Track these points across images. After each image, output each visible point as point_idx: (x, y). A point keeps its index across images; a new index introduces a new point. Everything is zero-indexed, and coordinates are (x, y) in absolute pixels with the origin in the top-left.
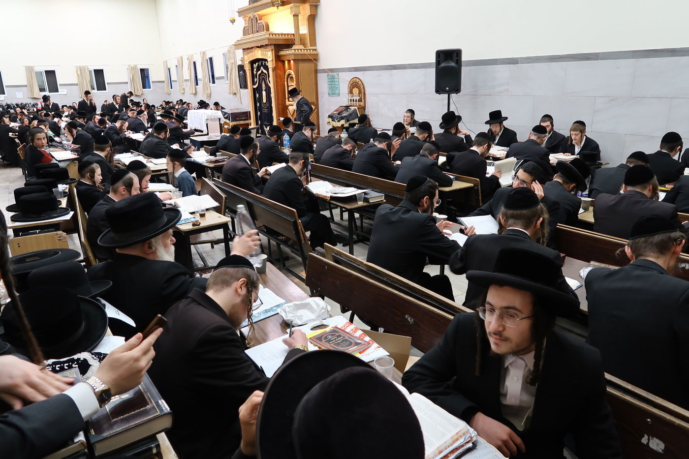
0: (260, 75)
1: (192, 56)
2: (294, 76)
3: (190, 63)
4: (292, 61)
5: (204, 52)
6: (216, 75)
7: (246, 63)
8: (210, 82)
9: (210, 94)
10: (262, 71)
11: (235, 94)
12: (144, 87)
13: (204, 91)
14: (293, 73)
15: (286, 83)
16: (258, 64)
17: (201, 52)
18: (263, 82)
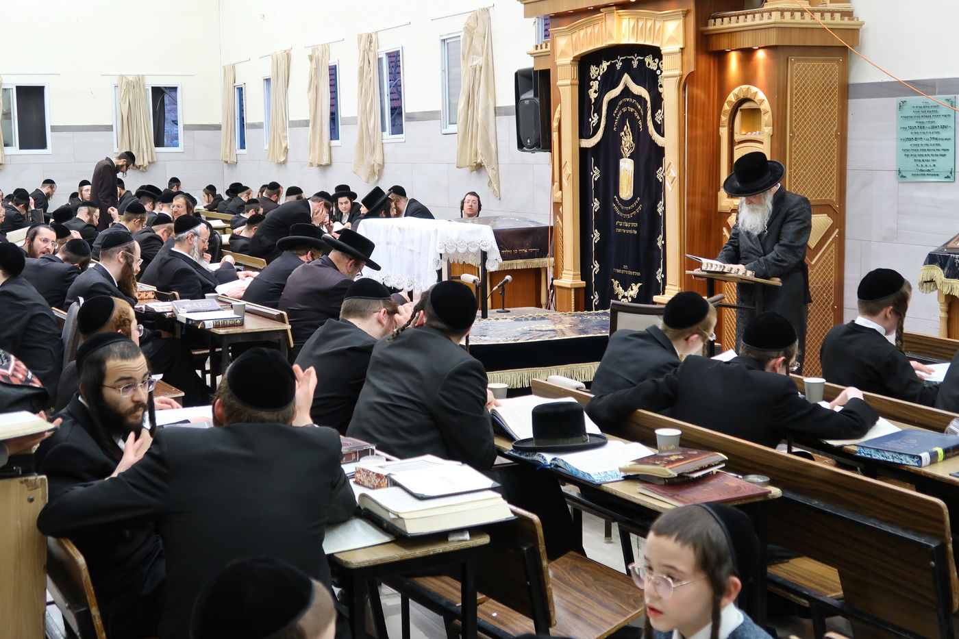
0: (612, 103)
1: (326, 49)
2: (766, 106)
3: (317, 69)
4: (761, 55)
5: (370, 36)
6: (409, 107)
7: (559, 61)
8: (383, 129)
9: (382, 166)
10: (626, 89)
11: (479, 167)
12: (159, 142)
13: (361, 158)
14: (761, 96)
15: (724, 132)
16: (611, 68)
17: (360, 37)
18: (627, 128)
